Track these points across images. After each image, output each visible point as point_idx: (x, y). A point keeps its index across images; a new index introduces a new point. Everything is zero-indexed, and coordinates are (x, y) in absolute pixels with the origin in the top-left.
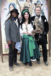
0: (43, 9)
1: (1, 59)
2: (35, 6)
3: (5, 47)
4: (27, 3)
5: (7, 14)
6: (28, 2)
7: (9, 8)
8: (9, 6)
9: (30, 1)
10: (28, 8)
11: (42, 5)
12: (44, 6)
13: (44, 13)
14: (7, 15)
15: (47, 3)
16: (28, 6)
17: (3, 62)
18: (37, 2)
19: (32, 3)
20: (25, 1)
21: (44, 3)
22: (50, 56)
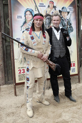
0: (70, 19)
1: (13, 90)
3: (20, 73)
4: (49, 9)
6: (51, 8)
7: (25, 16)
8: (25, 13)
9: (53, 7)
10: (51, 16)
11: (68, 13)
13: (71, 24)
15: (75, 11)
17: (16, 95)
18: (63, 8)
19: (55, 10)
20: (47, 6)
21: (71, 10)
22: (79, 82)
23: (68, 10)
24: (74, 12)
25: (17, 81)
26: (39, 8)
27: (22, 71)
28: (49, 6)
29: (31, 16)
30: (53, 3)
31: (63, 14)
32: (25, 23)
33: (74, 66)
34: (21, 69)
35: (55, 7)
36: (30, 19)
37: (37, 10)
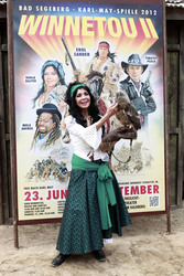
0: (148, 81)
1: (12, 237)
2: (123, 71)
3: (27, 199)
4: (99, 61)
5: (36, 95)
7: (43, 77)
8: (44, 71)
9: (108, 55)
10: (102, 76)
11: (145, 67)
12: (150, 72)
13: (150, 94)
14: (36, 99)
15: (162, 64)
16: (102, 72)
17: (17, 246)
18: (131, 58)
19: (113, 61)
20: (93, 54)
21: (153, 62)
22: (169, 230)
23: (144, 62)
24: (159, 64)
25: (22, 217)
26: (75, 58)
27: (33, 196)
28: (97, 54)
29: (56, 76)
30: (107, 45)
31: (130, 71)
32: (42, 91)
33: (156, 190)
34: (31, 191)
35: (111, 56)
36: (54, 83)
37: (69, 62)
